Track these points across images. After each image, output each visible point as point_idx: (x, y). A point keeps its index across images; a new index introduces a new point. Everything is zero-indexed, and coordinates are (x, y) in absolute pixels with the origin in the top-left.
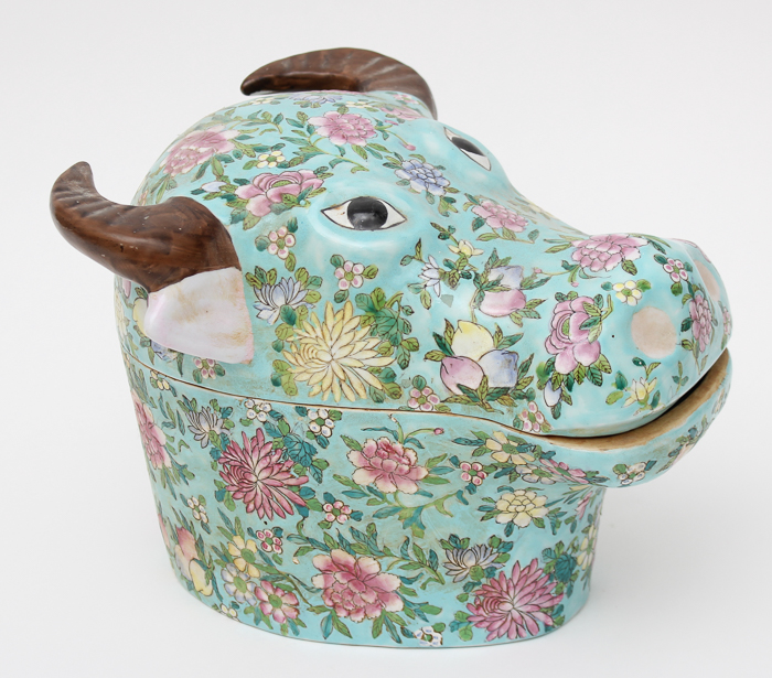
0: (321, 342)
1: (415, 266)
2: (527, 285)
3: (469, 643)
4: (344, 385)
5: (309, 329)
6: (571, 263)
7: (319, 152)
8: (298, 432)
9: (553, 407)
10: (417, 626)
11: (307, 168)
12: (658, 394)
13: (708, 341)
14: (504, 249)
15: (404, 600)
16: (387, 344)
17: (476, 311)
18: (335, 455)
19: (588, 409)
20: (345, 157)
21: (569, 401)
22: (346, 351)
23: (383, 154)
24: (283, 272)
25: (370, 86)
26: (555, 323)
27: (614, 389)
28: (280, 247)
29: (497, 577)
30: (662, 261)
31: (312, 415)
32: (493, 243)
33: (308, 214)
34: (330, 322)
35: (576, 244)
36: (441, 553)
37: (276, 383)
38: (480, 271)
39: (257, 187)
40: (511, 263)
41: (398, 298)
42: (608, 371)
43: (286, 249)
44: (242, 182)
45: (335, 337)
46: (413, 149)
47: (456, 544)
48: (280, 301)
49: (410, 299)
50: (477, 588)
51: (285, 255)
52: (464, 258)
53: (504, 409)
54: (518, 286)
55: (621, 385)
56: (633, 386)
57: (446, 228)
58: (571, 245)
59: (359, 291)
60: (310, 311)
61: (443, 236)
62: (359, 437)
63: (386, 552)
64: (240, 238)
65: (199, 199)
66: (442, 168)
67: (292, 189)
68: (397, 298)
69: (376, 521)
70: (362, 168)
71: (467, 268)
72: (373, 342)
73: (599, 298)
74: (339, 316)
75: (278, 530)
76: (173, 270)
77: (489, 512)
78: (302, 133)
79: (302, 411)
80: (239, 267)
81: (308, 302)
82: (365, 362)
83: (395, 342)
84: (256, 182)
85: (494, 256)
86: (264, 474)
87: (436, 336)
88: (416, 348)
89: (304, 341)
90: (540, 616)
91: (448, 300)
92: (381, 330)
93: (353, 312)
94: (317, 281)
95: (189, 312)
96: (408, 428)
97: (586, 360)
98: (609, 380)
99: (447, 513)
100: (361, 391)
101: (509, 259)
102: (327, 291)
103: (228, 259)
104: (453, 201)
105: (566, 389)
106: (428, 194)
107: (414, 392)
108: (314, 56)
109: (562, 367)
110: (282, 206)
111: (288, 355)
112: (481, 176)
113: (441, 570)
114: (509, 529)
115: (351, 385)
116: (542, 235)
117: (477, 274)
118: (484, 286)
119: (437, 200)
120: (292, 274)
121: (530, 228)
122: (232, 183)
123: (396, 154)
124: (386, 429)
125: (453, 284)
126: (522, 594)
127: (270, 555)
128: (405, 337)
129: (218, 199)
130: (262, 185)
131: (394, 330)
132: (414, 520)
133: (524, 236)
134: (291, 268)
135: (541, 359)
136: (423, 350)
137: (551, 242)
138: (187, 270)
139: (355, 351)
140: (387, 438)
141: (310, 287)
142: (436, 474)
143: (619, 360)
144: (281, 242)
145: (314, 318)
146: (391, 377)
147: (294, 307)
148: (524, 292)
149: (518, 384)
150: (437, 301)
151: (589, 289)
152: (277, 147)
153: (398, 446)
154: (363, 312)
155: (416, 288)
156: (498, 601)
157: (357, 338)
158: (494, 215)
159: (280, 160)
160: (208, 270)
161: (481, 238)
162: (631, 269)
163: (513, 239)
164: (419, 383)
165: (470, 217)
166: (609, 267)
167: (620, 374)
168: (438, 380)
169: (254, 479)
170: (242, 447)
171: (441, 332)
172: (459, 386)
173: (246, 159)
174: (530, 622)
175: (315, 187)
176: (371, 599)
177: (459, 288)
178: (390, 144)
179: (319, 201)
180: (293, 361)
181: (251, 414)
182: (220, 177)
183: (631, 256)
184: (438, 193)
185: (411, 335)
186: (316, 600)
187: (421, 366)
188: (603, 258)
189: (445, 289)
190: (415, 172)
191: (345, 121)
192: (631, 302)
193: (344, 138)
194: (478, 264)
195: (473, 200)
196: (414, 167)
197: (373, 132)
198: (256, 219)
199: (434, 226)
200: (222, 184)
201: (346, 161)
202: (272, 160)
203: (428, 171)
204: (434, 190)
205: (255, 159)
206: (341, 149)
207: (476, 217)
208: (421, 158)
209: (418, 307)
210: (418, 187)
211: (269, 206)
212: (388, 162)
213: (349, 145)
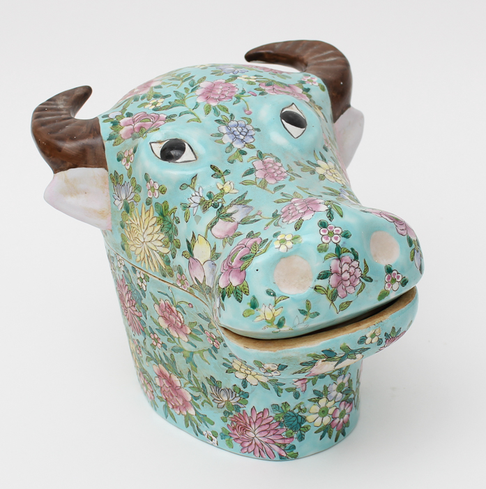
0: (139, 228)
1: (189, 192)
2: (245, 221)
4: (149, 260)
5: (135, 219)
6: (279, 213)
7: (183, 104)
8: (134, 283)
9: (218, 309)
10: (204, 428)
12: (284, 319)
14: (253, 193)
15: (195, 409)
16: (167, 239)
17: (209, 231)
18: (149, 304)
19: (232, 314)
20: (194, 111)
21: (223, 307)
22: (150, 238)
23: (222, 113)
24: (126, 178)
26: (233, 251)
28: (128, 161)
29: (241, 413)
30: (323, 225)
31: (138, 274)
32: (248, 188)
34: (144, 217)
35: (294, 200)
36: (208, 386)
37: (123, 248)
38: (225, 205)
39: (134, 120)
40: (249, 204)
41: (174, 211)
42: (247, 293)
43: (129, 163)
44: (129, 115)
45: (145, 227)
46: (250, 113)
47: (214, 383)
48: (124, 198)
49: (180, 213)
50: (231, 416)
51: (128, 167)
52: (222, 192)
54: (240, 220)
56: (263, 309)
57: (222, 171)
58: (291, 200)
59: (157, 201)
60: (135, 206)
61: (216, 176)
62: (157, 296)
63: (182, 375)
64: (110, 150)
66: (258, 130)
67: (148, 125)
69: (174, 353)
70: (198, 120)
71: (219, 201)
72: (162, 236)
73: (266, 241)
74: (147, 214)
75: (139, 342)
76: (63, 162)
77: (230, 368)
78: (188, 90)
79: (134, 269)
80: (106, 169)
81: (134, 201)
82: (158, 248)
83: (171, 240)
84: (135, 116)
85: (243, 196)
86: (128, 304)
87: (187, 241)
88: (179, 247)
89: (133, 225)
90: (275, 447)
91: (198, 219)
92: (166, 229)
93: (153, 216)
94: (139, 188)
95: (72, 190)
96: (177, 298)
99: (206, 361)
100: (156, 266)
101: (250, 200)
102: (143, 196)
103: (101, 162)
104: (244, 153)
105: (222, 299)
106: (231, 146)
107: (178, 275)
109: (222, 284)
110: (138, 134)
111: (126, 232)
113: (210, 397)
115: (152, 261)
116: (283, 190)
117: (222, 206)
118: (222, 215)
119: (234, 150)
120: (129, 180)
121: (282, 182)
122: (125, 115)
123: (232, 115)
124: (167, 295)
125: (205, 209)
126: (261, 429)
128: (175, 237)
129: (109, 123)
131: (171, 231)
132: (190, 360)
133: (272, 187)
134: (130, 176)
136: (182, 249)
137: (284, 195)
138: (72, 164)
139: (154, 239)
140: (169, 301)
141: (136, 191)
142: (195, 333)
144: (128, 159)
145: (137, 212)
146: (168, 262)
147: (129, 202)
148: (239, 225)
150: (192, 219)
152: (166, 97)
153: (174, 308)
154: (157, 215)
155: (186, 207)
156: (245, 429)
157: (155, 232)
158: (265, 169)
159: (159, 105)
160: (86, 167)
161: (242, 183)
162: (298, 226)
163: (264, 188)
164: (180, 270)
165: (247, 167)
167: (254, 298)
168: (188, 271)
169: (126, 306)
171: (190, 240)
172: (196, 278)
173: (145, 100)
174: (268, 450)
175: (156, 127)
176: (180, 402)
177: (207, 213)
178: (235, 108)
180: (129, 236)
182: (124, 109)
184: (238, 145)
185: (178, 237)
187: (180, 261)
188: (294, 214)
189: (200, 209)
190: (235, 129)
191: (221, 87)
192: (283, 249)
193: (207, 98)
194: (228, 200)
195: (260, 155)
196: (237, 126)
197: (231, 97)
198: (122, 140)
199: (213, 167)
200: (120, 114)
201: (192, 113)
202: (155, 104)
203: (245, 130)
204: (237, 143)
205: (148, 102)
206: (197, 105)
207: (252, 167)
208: (250, 121)
209: (182, 220)
210: (227, 139)
211: (132, 134)
212: (221, 119)
213: (206, 103)
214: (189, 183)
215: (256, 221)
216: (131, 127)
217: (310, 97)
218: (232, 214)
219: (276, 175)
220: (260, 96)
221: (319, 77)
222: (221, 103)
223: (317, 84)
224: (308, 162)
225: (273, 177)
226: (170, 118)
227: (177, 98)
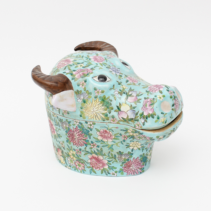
0: (91, 107)
1: (113, 91)
2: (138, 95)
3: (123, 176)
4: (96, 117)
5: (89, 104)
6: (148, 91)
7: (92, 64)
8: (86, 127)
9: (143, 123)
10: (111, 172)
11: (89, 68)
12: (167, 120)
13: (178, 109)
14: (133, 87)
15: (108, 166)
16: (106, 108)
17: (126, 101)
18: (94, 133)
19: (151, 123)
21: (146, 121)
22: (97, 109)
23: (106, 65)
24: (83, 91)
25: (103, 50)
26: (144, 104)
27: (157, 119)
29: (129, 161)
30: (168, 91)
31: (89, 124)
32: (130, 86)
33: (89, 78)
34: (93, 103)
35: (149, 86)
36: (117, 155)
37: (81, 116)
38: (127, 92)
39: (78, 72)
40: (134, 90)
42: (155, 115)
44: (74, 71)
45: (94, 106)
46: (113, 64)
47: (120, 153)
48: (82, 98)
49: (112, 98)
50: (125, 163)
51: (84, 87)
52: (124, 89)
53: (132, 123)
54: (136, 96)
55: (158, 118)
56: (161, 119)
57: (120, 82)
58: (148, 87)
59: (100, 96)
60: (89, 100)
61: (119, 84)
62: (99, 129)
63: (105, 155)
64: (74, 83)
65: (64, 74)
66: (119, 69)
67: (86, 72)
68: (109, 98)
69: (102, 148)
70: (101, 68)
71: (124, 91)
72: (103, 107)
73: (154, 99)
74: (95, 101)
75: (80, 149)
76: (58, 90)
77: (128, 146)
78: (88, 60)
79: (86, 122)
80: (73, 90)
81: (88, 98)
82: (101, 112)
83: (108, 108)
84: (77, 71)
85: (131, 89)
86: (78, 137)
87: (117, 106)
88: (113, 109)
89: (87, 107)
90: (139, 170)
91: (120, 98)
92: (105, 105)
93: (99, 100)
94: (91, 93)
95: (62, 99)
96: (110, 127)
97: (151, 113)
98: (156, 117)
99: (119, 146)
100: (100, 118)
102: (93, 96)
103: (71, 88)
104: (122, 76)
105: (146, 119)
106: (116, 74)
107: (112, 119)
108: (91, 43)
109: (145, 114)
110: (83, 76)
111: (84, 110)
112: (128, 71)
113: (117, 159)
114: (132, 150)
115: (98, 117)
116: (141, 84)
118: (128, 95)
119: (118, 76)
120: (85, 92)
121: (139, 83)
122: (72, 71)
123: (109, 65)
124: (105, 127)
125: (121, 95)
126: (135, 165)
127: (78, 155)
128: (110, 106)
129: (69, 74)
130: (79, 71)
131: (108, 105)
132: (111, 148)
133: (137, 84)
134: (85, 90)
135: (140, 112)
136: (114, 109)
137: (143, 86)
138: (62, 90)
139: (99, 109)
140: (105, 129)
141: (89, 95)
142: (116, 137)
143: (158, 113)
144: (83, 84)
145: (90, 102)
146: (107, 115)
147: (86, 99)
148: (137, 97)
149: (135, 118)
150: (117, 99)
151: (151, 97)
152: (82, 63)
153: (108, 131)
154: (101, 101)
155: (113, 95)
156: (129, 166)
157: (99, 106)
158: (131, 80)
159: (83, 66)
160: (66, 90)
161: (128, 85)
162: (161, 92)
163: (135, 85)
164: (113, 117)
165: (125, 80)
166: (156, 92)
167: (158, 116)
168: (117, 116)
169: (75, 138)
170: (73, 130)
171: (118, 106)
172: (122, 118)
173: (75, 65)
174: (137, 171)
175: (91, 72)
176: (101, 165)
177: (123, 96)
178: (108, 63)
179: (91, 75)
180: (85, 111)
181: (75, 123)
182: (69, 69)
183: (161, 89)
184: (118, 74)
185: (111, 106)
186: (88, 165)
187: (113, 113)
188: (155, 90)
189: (119, 96)
191: (98, 58)
192: (161, 100)
193: (97, 61)
194: (127, 90)
195: (126, 76)
196: (113, 68)
197: (104, 60)
198: (77, 79)
200: (70, 71)
201: (98, 67)
202: (81, 66)
203: (116, 69)
205: (77, 66)
206: (97, 64)
207: (127, 80)
208: (115, 66)
209: (113, 100)
210: (114, 73)
211: (80, 76)
212: (107, 67)
213: (99, 63)
214: (112, 88)
215: (142, 94)
218: (131, 94)
220: (111, 58)
225: (135, 82)
226: (92, 69)
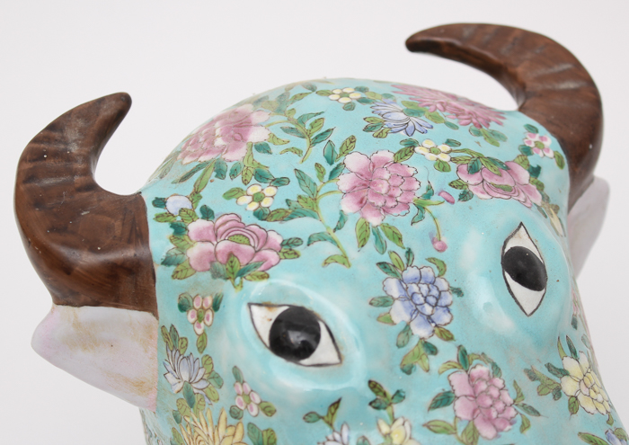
1: (320, 429)
5: (203, 423)
7: (313, 212)
11: (279, 232)
20: (337, 235)
23: (391, 246)
24: (192, 348)
28: (200, 319)
34: (222, 431)
39: (216, 229)
43: (202, 324)
44: (207, 214)
46: (442, 249)
51: (200, 331)
57: (391, 392)
59: (254, 421)
60: (207, 405)
61: (378, 404)
64: (166, 287)
65: (152, 212)
66: (459, 292)
67: (245, 253)
70: (344, 260)
78: (322, 173)
80: (155, 314)
81: (206, 395)
84: (219, 222)
93: (243, 437)
94: (218, 380)
95: (86, 340)
102: (225, 397)
104: (433, 350)
106: (407, 330)
111: (184, 432)
119: (414, 341)
120: (200, 356)
122: (198, 211)
123: (409, 252)
129: (167, 225)
130: (221, 229)
134: (201, 349)
141: (212, 381)
144: (201, 315)
145: (209, 416)
147: (196, 391)
152: (279, 182)
158: (474, 396)
159: (266, 203)
160: (116, 306)
161: (428, 426)
165: (439, 387)
173: (238, 182)
175: (262, 268)
178: (415, 236)
180: (187, 441)
182: (195, 193)
184: (421, 331)
190: (415, 288)
191: (387, 176)
193: (362, 202)
195: (464, 359)
196: (419, 280)
197: (406, 205)
198: (190, 272)
199: (373, 385)
200: (188, 205)
201: (333, 241)
202: (258, 198)
203: (435, 292)
204: (419, 325)
205: (244, 187)
206: (342, 218)
207: (448, 389)
208: (442, 267)
210: (400, 313)
211: (212, 262)
212: (388, 261)
213: (358, 216)
214: (323, 413)
216: (209, 247)
217: (540, 187)
219: (494, 415)
220: (461, 203)
221: (553, 133)
222: (389, 220)
223: (551, 154)
224: (549, 367)
225: (489, 420)
226: (289, 248)
227: (302, 193)
